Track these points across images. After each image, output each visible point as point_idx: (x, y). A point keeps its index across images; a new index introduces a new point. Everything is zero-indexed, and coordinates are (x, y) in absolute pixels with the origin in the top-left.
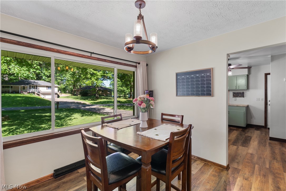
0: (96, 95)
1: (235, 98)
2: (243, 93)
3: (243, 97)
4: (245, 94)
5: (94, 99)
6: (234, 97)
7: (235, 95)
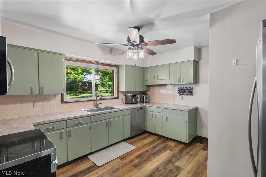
0: (80, 90)
1: (182, 96)
2: (192, 89)
3: (192, 95)
4: (193, 90)
5: (76, 94)
6: (180, 95)
7: (181, 92)
